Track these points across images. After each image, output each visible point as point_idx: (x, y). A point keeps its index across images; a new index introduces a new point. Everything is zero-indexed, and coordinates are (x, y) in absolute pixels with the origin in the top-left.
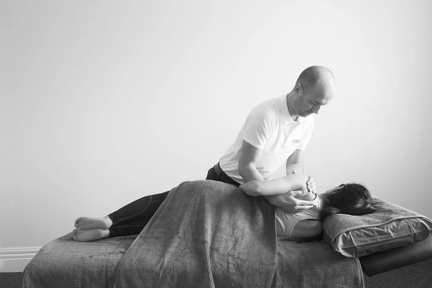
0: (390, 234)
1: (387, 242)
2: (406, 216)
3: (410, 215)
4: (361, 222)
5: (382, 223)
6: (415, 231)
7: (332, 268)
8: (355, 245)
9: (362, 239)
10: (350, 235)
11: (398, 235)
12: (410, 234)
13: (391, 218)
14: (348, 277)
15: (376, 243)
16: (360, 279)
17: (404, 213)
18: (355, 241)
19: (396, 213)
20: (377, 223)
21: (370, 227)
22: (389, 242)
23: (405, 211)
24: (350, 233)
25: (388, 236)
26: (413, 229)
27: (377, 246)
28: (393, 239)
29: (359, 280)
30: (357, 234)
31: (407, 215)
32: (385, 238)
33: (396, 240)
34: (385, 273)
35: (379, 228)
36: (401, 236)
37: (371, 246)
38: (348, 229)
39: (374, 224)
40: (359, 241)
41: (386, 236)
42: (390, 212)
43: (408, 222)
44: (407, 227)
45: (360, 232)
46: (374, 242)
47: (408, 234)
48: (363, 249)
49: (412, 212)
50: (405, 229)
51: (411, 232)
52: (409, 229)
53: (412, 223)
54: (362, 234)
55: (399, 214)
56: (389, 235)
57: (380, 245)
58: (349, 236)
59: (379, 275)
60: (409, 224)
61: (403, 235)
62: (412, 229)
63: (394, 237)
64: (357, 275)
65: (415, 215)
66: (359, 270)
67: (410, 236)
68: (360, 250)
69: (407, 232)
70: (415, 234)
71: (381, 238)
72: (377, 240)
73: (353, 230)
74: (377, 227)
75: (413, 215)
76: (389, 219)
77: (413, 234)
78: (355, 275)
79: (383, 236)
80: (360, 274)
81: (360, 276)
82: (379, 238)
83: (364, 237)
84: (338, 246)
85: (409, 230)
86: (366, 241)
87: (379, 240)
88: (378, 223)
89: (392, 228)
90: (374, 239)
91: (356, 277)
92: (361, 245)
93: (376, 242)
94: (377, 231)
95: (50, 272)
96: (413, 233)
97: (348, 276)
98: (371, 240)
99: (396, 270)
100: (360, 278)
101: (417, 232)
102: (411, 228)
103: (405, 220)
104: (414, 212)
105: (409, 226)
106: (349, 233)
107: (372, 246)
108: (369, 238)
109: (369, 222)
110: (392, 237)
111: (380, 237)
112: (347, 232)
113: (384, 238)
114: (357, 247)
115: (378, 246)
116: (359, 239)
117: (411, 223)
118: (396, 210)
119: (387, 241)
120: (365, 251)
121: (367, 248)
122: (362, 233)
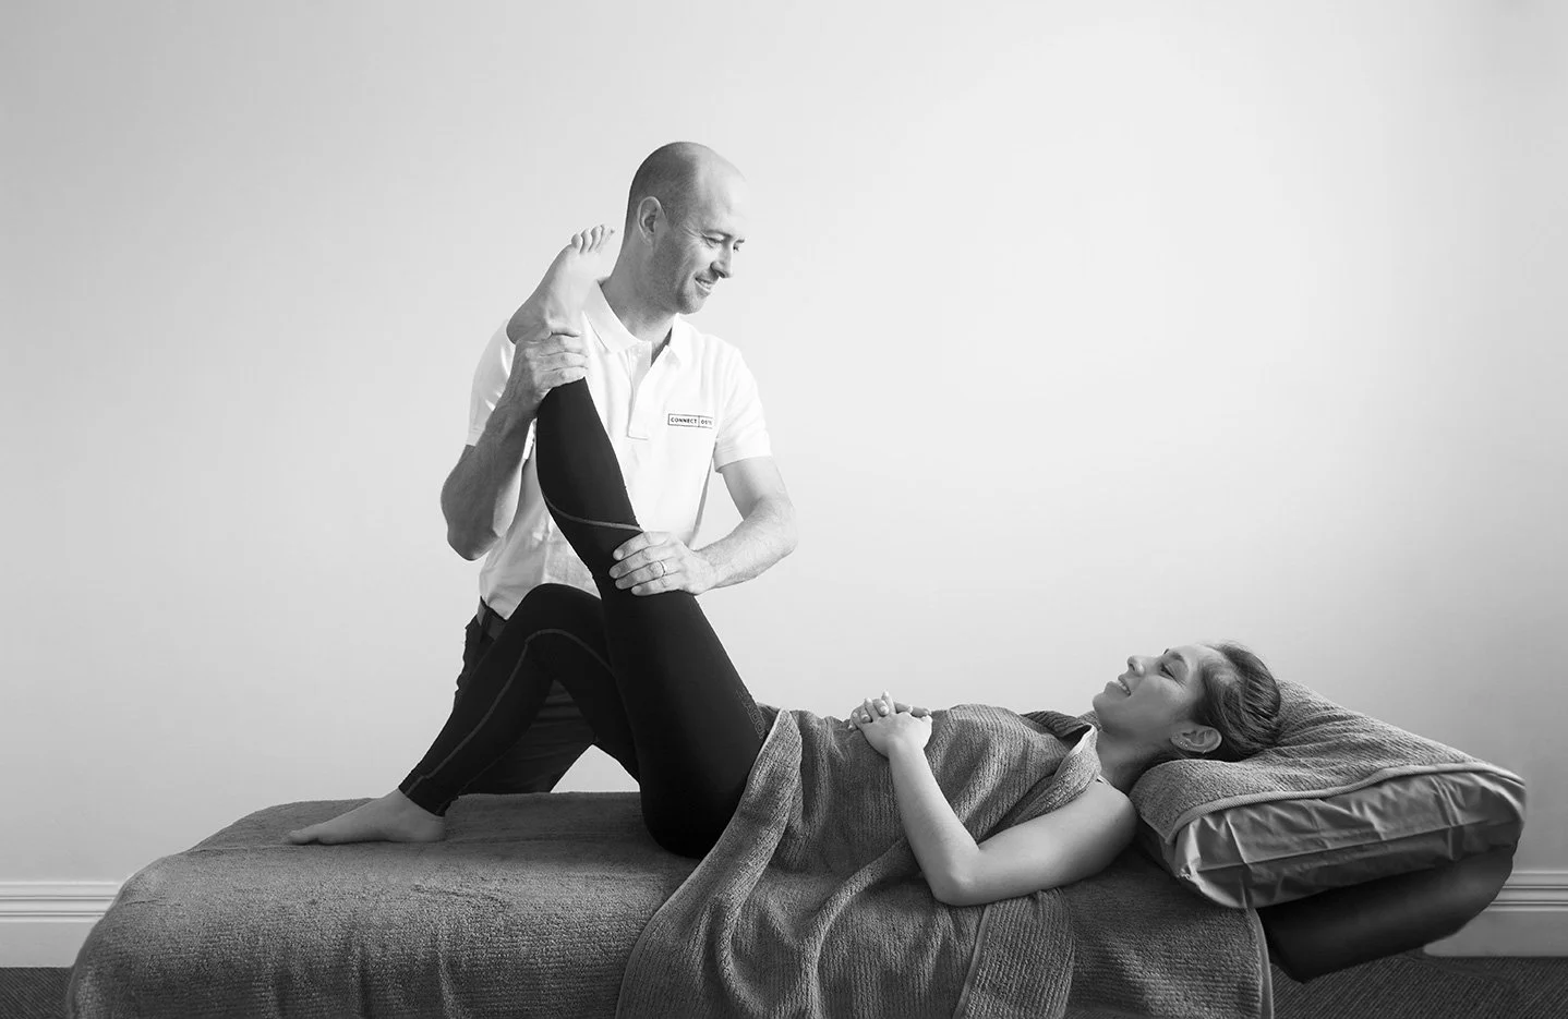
0: (1370, 825)
1: (1358, 855)
2: (1431, 763)
3: (1446, 761)
4: (1269, 783)
5: (1344, 788)
6: (1461, 818)
7: (1164, 944)
8: (1246, 857)
9: (1271, 840)
10: (1227, 825)
11: (1397, 830)
12: (1443, 826)
13: (1377, 770)
14: (1218, 981)
15: (1320, 855)
16: (1260, 994)
17: (1426, 754)
18: (1245, 845)
19: (1397, 755)
20: (1326, 787)
21: (1299, 799)
22: (1366, 855)
23: (1427, 747)
24: (1228, 818)
25: (1364, 831)
26: (1452, 810)
27: (1320, 868)
28: (1382, 843)
29: (1257, 996)
30: (1252, 820)
31: (1434, 761)
32: (1353, 838)
33: (1391, 849)
34: (1357, 969)
35: (1334, 802)
36: (1412, 834)
37: (1302, 868)
38: (1223, 803)
39: (1314, 789)
40: (1258, 845)
41: (1356, 832)
42: (1375, 749)
43: (1436, 784)
44: (1431, 802)
45: (1265, 814)
46: (1315, 851)
47: (1435, 828)
48: (1273, 875)
49: (1454, 751)
50: (1424, 808)
51: (1448, 822)
52: (1438, 810)
53: (1452, 788)
54: (1272, 823)
55: (1404, 757)
56: (1367, 830)
57: (1334, 863)
58: (1223, 827)
59: (1336, 975)
60: (1440, 792)
61: (1418, 831)
62: (1449, 812)
63: (1384, 838)
64: (1252, 979)
65: (1463, 761)
66: (1260, 961)
67: (1442, 834)
68: (1262, 881)
69: (1434, 823)
70: (1459, 830)
71: (1336, 839)
72: (1326, 847)
73: (1238, 808)
74: (1323, 798)
75: (1456, 762)
76: (1369, 774)
77: (1454, 828)
78: (1244, 977)
79: (1346, 833)
80: (1263, 973)
81: (1261, 981)
82: (1329, 839)
83: (1279, 834)
84: (1185, 860)
85: (1439, 816)
86: (1286, 848)
87: (1330, 846)
88: (1326, 785)
89: (1378, 805)
90: (1312, 841)
91: (1248, 984)
92: (1266, 862)
93: (1319, 850)
94: (1323, 813)
95: (160, 970)
96: (1453, 825)
97: (1220, 979)
98: (1303, 843)
99: (1396, 960)
100: (1260, 988)
101: (1467, 822)
102: (1446, 806)
103: (1426, 777)
104: (1461, 754)
105: (1438, 799)
106: (1224, 817)
107: (1306, 866)
108: (1295, 838)
109: (1295, 782)
110: (1376, 835)
111: (1334, 834)
112: (1219, 814)
113: (1346, 838)
114: (1251, 867)
115: (1328, 867)
116: (1260, 840)
117: (1445, 789)
118: (1397, 743)
119: (1359, 848)
120: (1280, 882)
121: (1286, 872)
122: (1271, 818)
